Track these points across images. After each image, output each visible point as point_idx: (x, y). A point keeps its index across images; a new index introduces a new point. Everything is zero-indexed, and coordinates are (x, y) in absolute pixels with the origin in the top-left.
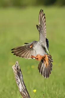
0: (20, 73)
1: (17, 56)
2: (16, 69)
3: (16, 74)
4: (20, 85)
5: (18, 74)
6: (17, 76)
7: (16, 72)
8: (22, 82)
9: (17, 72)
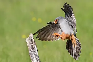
0: (35, 47)
1: (42, 40)
2: (30, 42)
3: (30, 49)
4: (34, 60)
5: (32, 48)
6: (32, 50)
7: (30, 46)
8: (37, 58)
9: (32, 45)
